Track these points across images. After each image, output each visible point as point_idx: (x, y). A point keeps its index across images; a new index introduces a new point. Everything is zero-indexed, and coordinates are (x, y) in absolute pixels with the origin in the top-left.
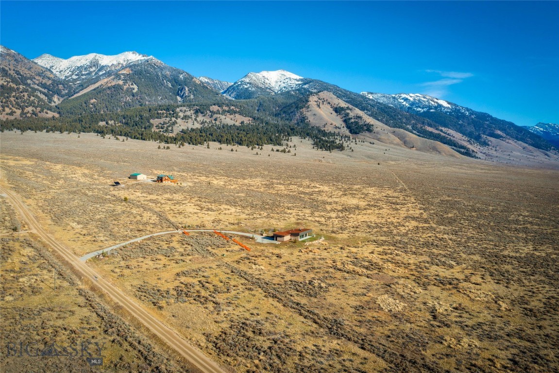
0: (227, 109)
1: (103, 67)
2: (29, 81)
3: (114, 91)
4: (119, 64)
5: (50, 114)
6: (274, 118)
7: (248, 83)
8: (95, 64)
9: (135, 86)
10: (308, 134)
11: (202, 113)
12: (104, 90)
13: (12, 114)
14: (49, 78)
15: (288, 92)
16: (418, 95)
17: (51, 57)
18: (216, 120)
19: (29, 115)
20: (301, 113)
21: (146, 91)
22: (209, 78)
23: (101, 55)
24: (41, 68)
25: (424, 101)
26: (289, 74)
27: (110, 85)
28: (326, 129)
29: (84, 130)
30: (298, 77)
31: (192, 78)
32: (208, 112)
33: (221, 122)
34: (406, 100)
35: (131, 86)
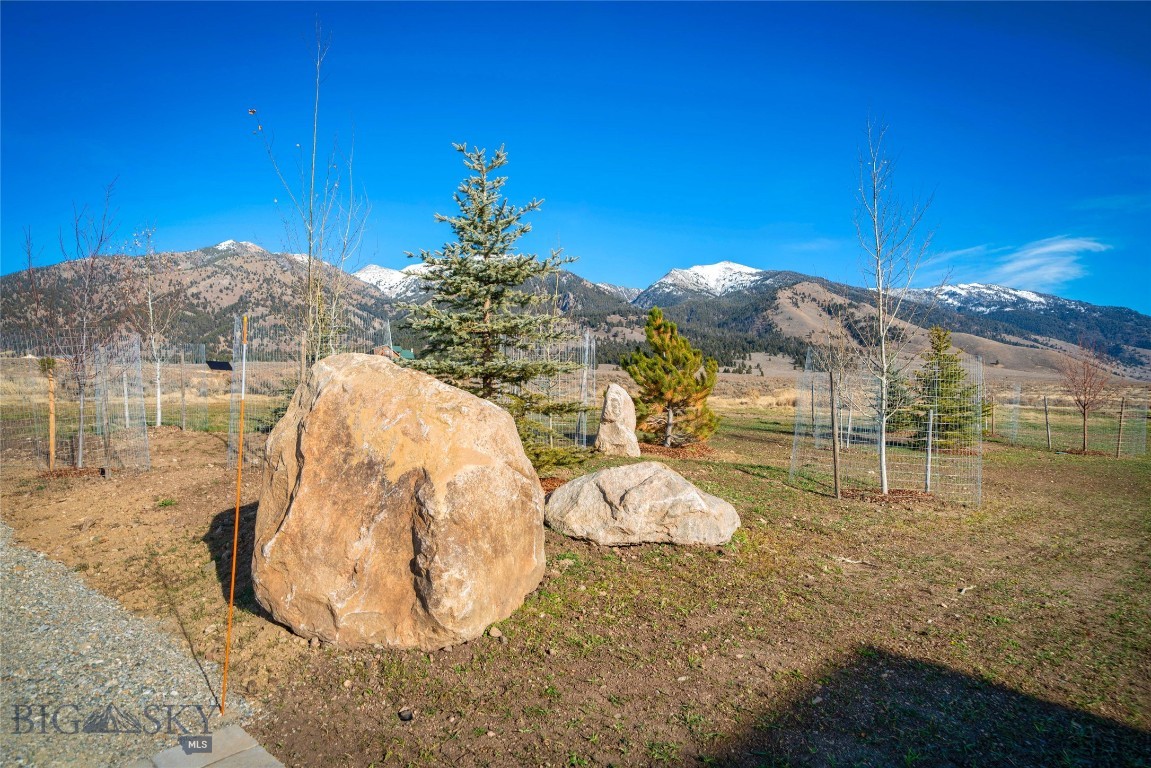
0: (635, 318)
6: (717, 329)
7: (671, 285)
10: (781, 349)
11: (593, 327)
14: (372, 297)
15: (739, 292)
16: (975, 285)
17: (378, 268)
18: (615, 336)
20: (764, 319)
24: (364, 284)
25: (989, 295)
26: (737, 267)
28: (813, 340)
30: (754, 271)
31: (581, 281)
32: (603, 324)
33: (624, 339)
34: (952, 295)
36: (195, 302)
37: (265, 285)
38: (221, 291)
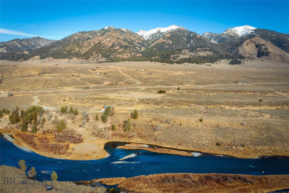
0: (203, 49)
1: (162, 33)
2: (134, 43)
3: (163, 44)
4: (168, 31)
5: (139, 55)
6: (225, 51)
7: (225, 34)
8: (159, 32)
9: (171, 42)
12: (159, 44)
13: (127, 56)
14: (141, 40)
17: (143, 31)
18: (196, 54)
19: (133, 56)
20: (238, 49)
21: (175, 43)
22: (210, 33)
23: (161, 28)
24: (139, 36)
26: (249, 27)
27: (161, 42)
29: (147, 60)
31: (197, 35)
32: (195, 51)
33: (198, 55)
35: (169, 42)
36: (104, 45)
37: (117, 40)
38: (108, 42)
